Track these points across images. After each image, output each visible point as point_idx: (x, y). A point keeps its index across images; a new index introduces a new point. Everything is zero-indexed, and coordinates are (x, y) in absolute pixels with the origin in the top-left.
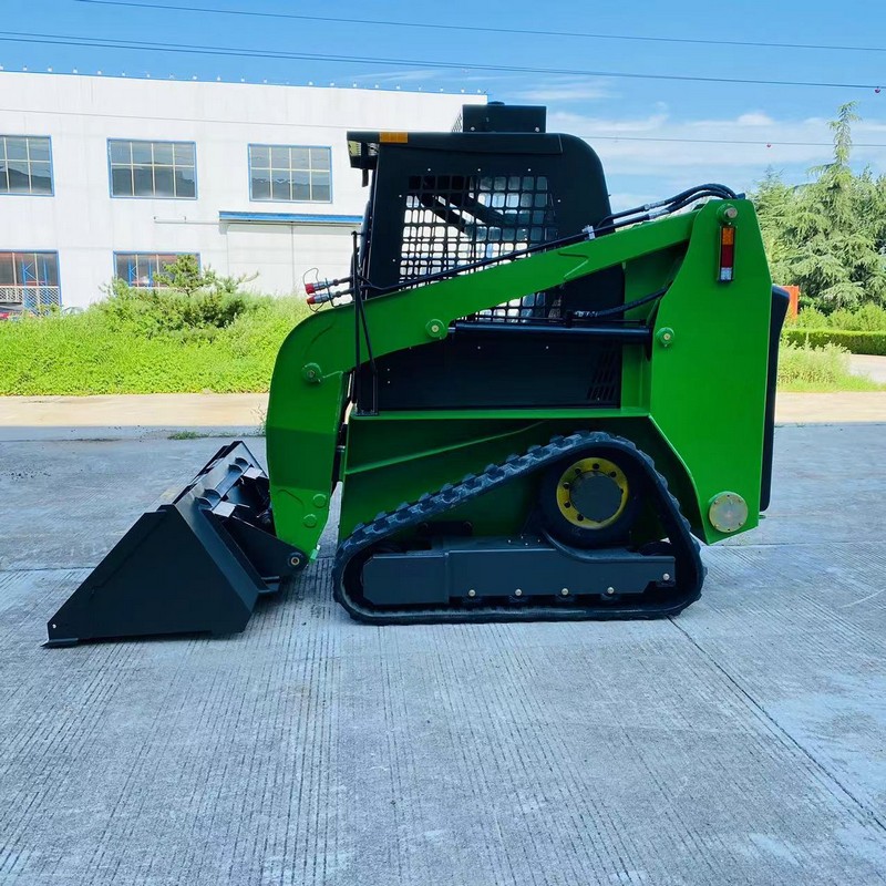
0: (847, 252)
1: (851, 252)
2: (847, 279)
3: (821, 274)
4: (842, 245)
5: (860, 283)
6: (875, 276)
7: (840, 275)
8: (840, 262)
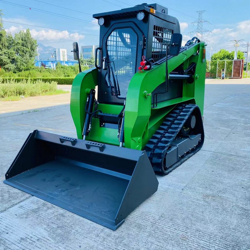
0: (9, 55)
1: (10, 55)
2: (10, 63)
3: (3, 61)
4: (7, 53)
5: (15, 64)
6: (18, 62)
7: (8, 62)
8: (7, 58)
